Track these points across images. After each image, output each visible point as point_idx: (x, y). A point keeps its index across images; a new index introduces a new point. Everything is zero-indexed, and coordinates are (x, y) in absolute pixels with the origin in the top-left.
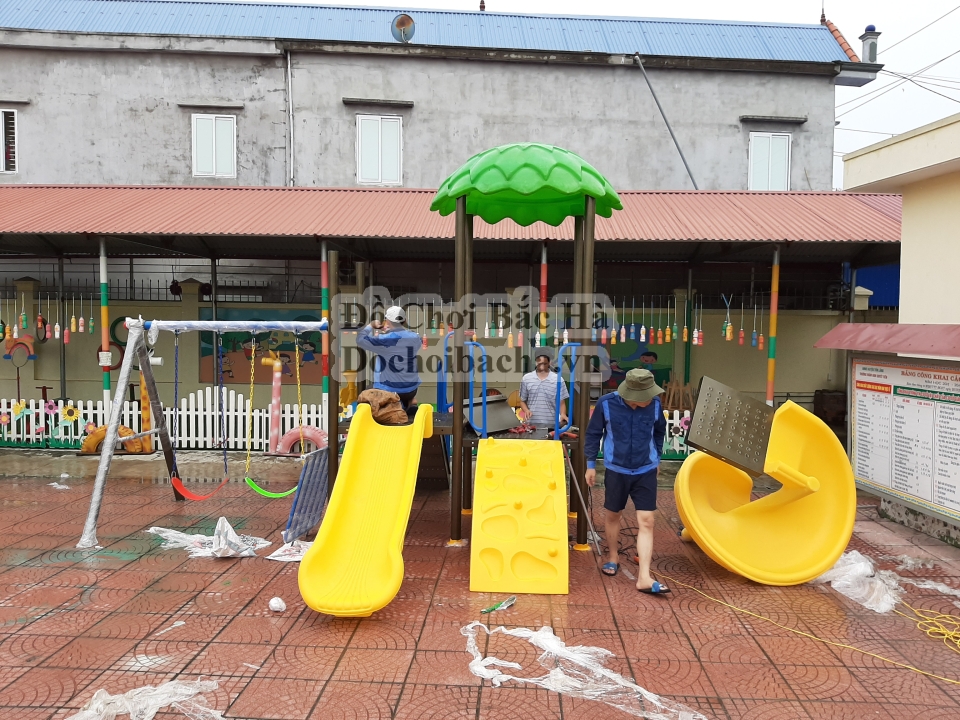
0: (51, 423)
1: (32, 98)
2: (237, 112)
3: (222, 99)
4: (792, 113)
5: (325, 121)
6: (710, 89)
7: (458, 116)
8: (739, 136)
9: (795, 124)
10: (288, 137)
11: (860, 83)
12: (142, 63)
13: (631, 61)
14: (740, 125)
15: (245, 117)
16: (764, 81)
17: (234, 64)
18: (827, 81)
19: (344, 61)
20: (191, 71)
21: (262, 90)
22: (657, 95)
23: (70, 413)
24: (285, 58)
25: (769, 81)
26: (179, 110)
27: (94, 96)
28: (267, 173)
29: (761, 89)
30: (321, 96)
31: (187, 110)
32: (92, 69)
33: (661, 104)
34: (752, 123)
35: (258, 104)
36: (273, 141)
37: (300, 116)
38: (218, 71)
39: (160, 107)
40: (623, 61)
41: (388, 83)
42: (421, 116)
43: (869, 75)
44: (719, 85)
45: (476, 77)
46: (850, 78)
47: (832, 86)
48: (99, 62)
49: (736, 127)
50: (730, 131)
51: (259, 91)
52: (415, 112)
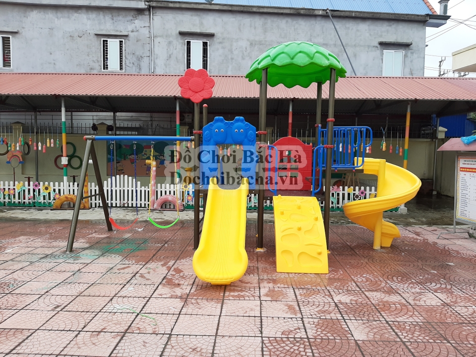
0: (36, 193)
1: (20, 30)
2: (125, 38)
3: (117, 31)
4: (404, 40)
5: (170, 43)
6: (364, 28)
7: (237, 40)
8: (378, 52)
9: (406, 46)
10: (151, 51)
11: (438, 26)
12: (76, 12)
13: (324, 13)
14: (379, 46)
15: (129, 40)
16: (391, 24)
17: (123, 13)
18: (423, 24)
19: (179, 12)
20: (101, 16)
21: (137, 26)
22: (338, 30)
23: (47, 188)
24: (150, 10)
25: (393, 24)
26: (95, 36)
27: (51, 29)
28: (140, 69)
29: (389, 28)
30: (167, 30)
31: (99, 37)
32: (50, 15)
33: (340, 35)
34: (385, 45)
35: (135, 34)
36: (143, 53)
37: (157, 40)
38: (115, 16)
39: (86, 35)
40: (321, 13)
41: (202, 24)
42: (218, 41)
43: (443, 21)
44: (369, 25)
45: (247, 20)
46: (433, 23)
47: (424, 27)
48: (54, 12)
49: (377, 47)
50: (373, 49)
51: (136, 27)
52: (215, 39)
